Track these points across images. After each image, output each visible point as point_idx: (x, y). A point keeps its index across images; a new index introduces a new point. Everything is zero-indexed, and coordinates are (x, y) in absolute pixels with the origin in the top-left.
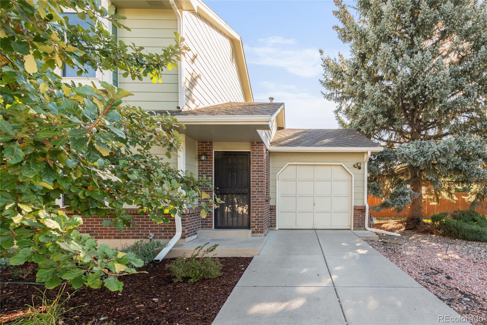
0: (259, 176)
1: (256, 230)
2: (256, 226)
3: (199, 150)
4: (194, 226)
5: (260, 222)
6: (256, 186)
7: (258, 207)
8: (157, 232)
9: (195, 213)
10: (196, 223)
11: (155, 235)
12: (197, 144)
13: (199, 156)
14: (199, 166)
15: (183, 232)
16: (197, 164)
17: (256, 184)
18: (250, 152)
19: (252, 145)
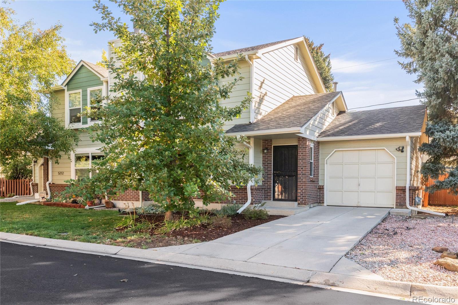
0: (303, 163)
1: (301, 202)
2: (301, 199)
3: (263, 146)
4: (259, 198)
5: (304, 197)
6: (301, 170)
7: (303, 185)
8: (237, 200)
9: (260, 189)
10: (260, 196)
11: (236, 201)
12: (262, 142)
13: (263, 150)
14: (263, 157)
15: (252, 200)
16: (261, 156)
17: (301, 169)
18: (297, 145)
19: (299, 140)
